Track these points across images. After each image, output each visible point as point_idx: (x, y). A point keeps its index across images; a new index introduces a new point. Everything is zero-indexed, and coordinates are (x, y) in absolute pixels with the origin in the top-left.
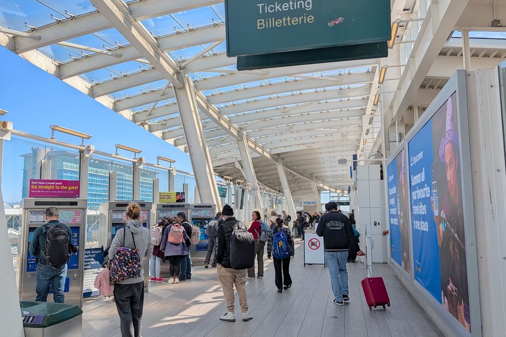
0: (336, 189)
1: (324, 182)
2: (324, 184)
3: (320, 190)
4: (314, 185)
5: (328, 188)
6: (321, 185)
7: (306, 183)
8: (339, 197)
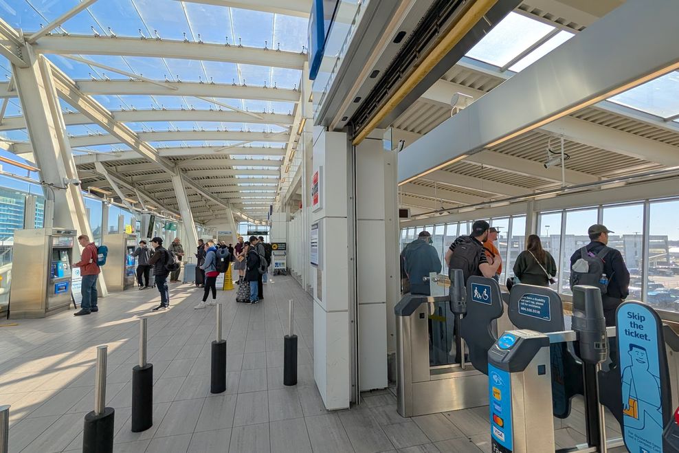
0: (254, 220)
1: (241, 210)
2: (242, 213)
3: (238, 220)
4: (230, 213)
5: (245, 218)
6: (239, 214)
7: (222, 212)
8: (257, 226)
